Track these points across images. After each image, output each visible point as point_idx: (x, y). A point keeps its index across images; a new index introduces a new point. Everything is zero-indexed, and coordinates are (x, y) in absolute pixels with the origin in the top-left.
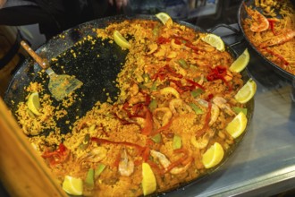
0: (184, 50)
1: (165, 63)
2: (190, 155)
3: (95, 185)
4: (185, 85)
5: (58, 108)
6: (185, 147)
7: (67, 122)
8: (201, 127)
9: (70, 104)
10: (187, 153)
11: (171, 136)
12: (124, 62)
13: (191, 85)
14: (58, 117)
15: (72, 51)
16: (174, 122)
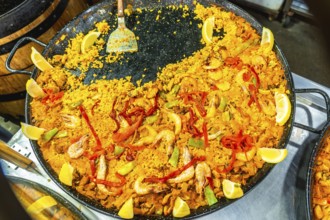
0: (242, 90)
1: (207, 89)
2: (124, 188)
3: (49, 141)
4: (197, 126)
5: (100, 58)
6: (127, 178)
7: (95, 75)
8: (160, 175)
9: (111, 61)
10: (124, 183)
11: (131, 158)
12: (187, 56)
13: (201, 131)
14: (94, 66)
15: (160, 12)
16: (146, 150)
